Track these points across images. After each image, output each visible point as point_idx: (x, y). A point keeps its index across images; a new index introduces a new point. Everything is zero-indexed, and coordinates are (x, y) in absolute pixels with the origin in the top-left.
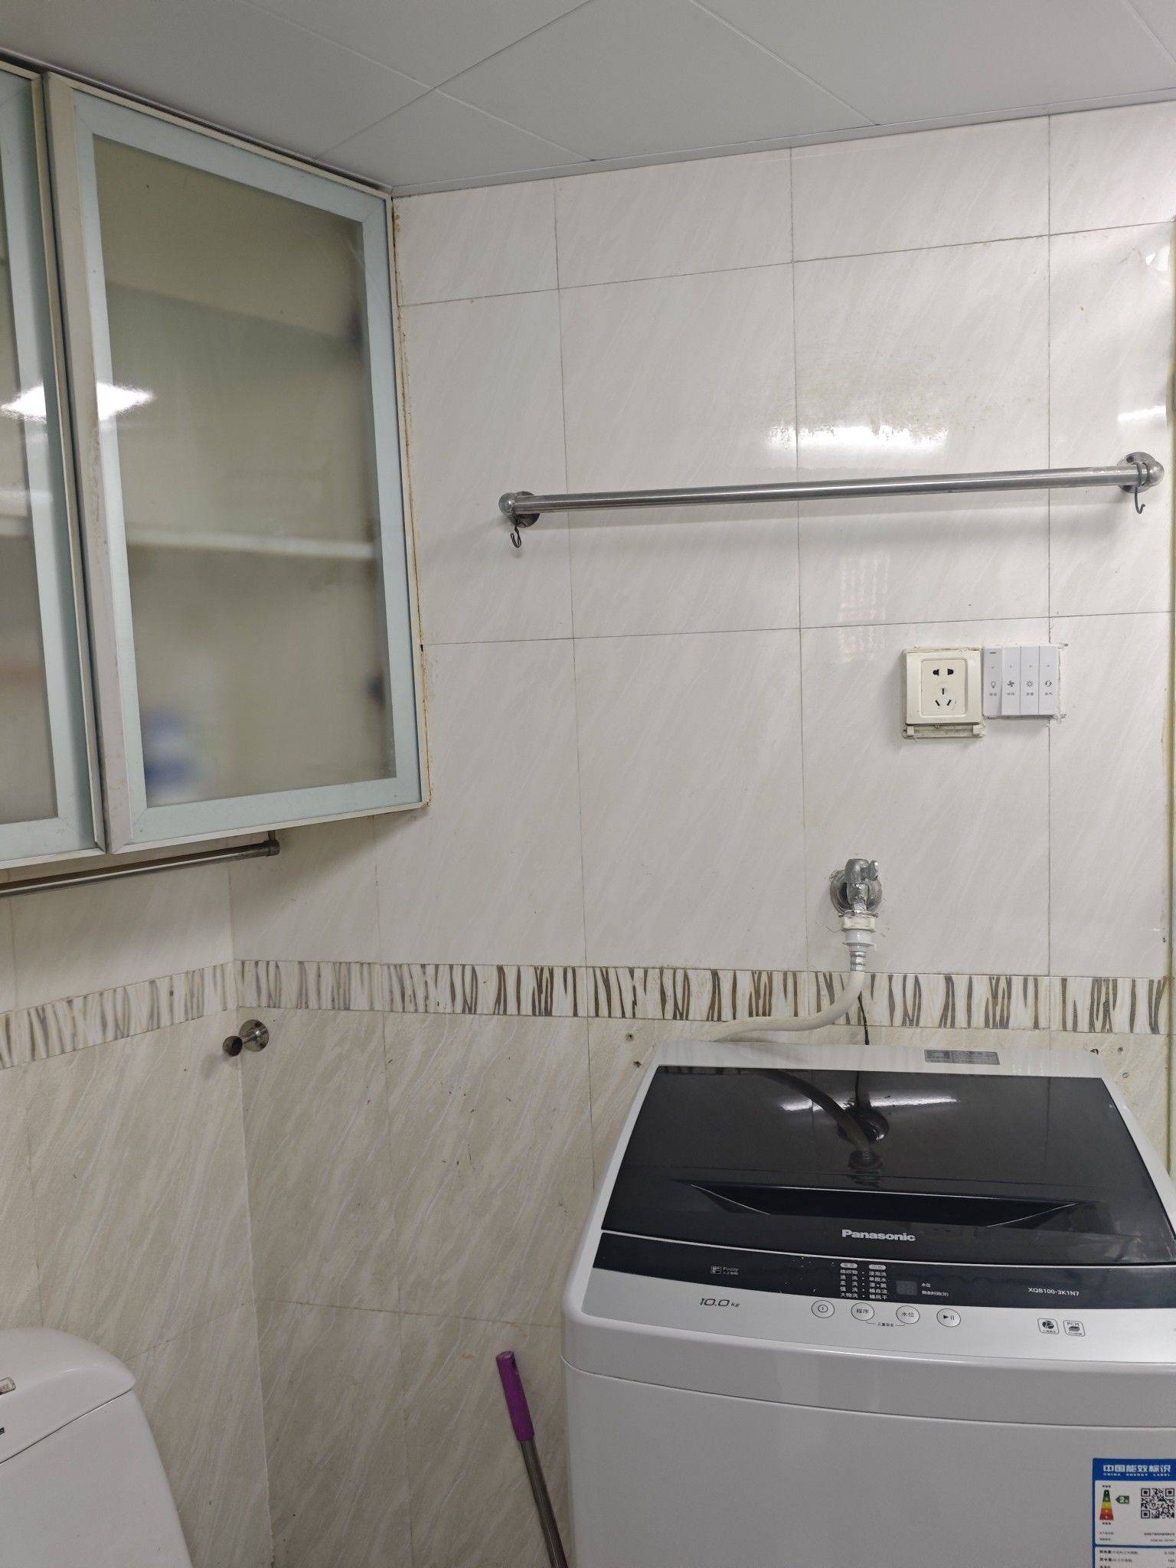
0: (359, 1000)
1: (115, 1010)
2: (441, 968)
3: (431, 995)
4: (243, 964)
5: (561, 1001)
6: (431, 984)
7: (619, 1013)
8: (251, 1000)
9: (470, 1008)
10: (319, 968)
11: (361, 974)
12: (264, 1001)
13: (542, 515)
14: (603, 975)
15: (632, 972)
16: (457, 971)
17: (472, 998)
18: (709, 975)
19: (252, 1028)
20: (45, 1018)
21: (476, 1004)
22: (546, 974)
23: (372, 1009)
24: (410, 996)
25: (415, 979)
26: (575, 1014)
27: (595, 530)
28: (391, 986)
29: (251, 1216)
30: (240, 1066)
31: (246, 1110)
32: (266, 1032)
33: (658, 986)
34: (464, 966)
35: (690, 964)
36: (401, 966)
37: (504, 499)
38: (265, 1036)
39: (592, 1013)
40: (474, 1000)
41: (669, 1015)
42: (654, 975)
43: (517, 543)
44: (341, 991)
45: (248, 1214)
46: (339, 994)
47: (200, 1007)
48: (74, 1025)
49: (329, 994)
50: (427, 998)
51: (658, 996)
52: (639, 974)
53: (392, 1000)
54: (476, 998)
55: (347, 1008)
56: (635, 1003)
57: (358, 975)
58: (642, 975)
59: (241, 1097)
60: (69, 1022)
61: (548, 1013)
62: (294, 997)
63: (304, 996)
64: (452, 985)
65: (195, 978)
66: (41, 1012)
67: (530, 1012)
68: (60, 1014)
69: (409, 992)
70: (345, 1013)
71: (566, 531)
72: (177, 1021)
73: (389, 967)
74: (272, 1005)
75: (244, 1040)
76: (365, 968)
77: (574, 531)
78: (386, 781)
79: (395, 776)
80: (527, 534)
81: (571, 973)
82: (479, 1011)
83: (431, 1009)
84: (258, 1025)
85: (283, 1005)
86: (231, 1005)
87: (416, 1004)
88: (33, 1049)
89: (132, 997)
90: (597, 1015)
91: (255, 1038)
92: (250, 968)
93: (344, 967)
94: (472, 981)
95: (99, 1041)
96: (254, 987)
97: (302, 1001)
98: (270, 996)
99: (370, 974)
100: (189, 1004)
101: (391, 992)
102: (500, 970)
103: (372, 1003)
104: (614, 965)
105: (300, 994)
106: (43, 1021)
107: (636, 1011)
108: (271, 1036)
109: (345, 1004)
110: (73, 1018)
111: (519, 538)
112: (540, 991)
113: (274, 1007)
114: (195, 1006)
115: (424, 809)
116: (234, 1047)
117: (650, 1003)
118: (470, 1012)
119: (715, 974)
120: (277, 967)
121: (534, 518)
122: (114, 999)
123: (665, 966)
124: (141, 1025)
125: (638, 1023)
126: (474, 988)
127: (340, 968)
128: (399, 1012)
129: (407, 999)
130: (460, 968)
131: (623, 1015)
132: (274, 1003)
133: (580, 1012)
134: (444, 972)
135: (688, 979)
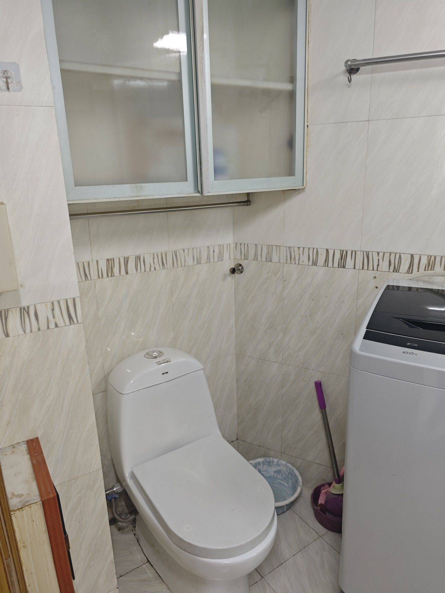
0: (275, 258)
1: (197, 255)
2: (305, 249)
3: (301, 258)
4: (236, 244)
5: (349, 263)
6: (301, 254)
7: (371, 269)
8: (238, 257)
9: (315, 264)
10: (262, 247)
11: (277, 249)
12: (243, 258)
13: (361, 68)
14: (367, 254)
15: (378, 254)
16: (311, 250)
17: (316, 260)
18: (409, 256)
19: (238, 266)
20: (176, 254)
21: (317, 263)
22: (345, 253)
23: (279, 262)
24: (293, 258)
25: (296, 252)
26: (354, 268)
27: (382, 74)
28: (287, 254)
29: (235, 328)
30: (234, 279)
31: (235, 293)
32: (243, 268)
33: (388, 260)
34: (314, 248)
35: (402, 252)
36: (291, 247)
37: (347, 62)
38: (242, 269)
39: (361, 268)
40: (316, 261)
41: (391, 270)
42: (387, 255)
43: (350, 81)
44: (269, 255)
45: (234, 327)
46: (268, 256)
47: (222, 257)
48: (185, 258)
49: (265, 256)
50: (299, 259)
51: (388, 263)
52: (381, 254)
53: (287, 259)
54: (317, 260)
55: (271, 261)
56: (378, 265)
57: (275, 250)
58: (382, 255)
59: (234, 289)
60: (184, 257)
61: (344, 267)
62: (253, 256)
63: (256, 256)
64: (309, 255)
65: (221, 246)
66: (175, 252)
67: (337, 266)
68: (181, 253)
69: (293, 257)
70: (270, 263)
71: (370, 75)
72: (215, 261)
73: (286, 248)
74: (245, 259)
75: (236, 269)
76: (278, 247)
77: (374, 75)
78: (291, 177)
79: (295, 176)
80: (354, 77)
81: (354, 253)
82: (318, 265)
83: (301, 263)
84: (240, 265)
85: (249, 259)
86: (232, 258)
87: (295, 262)
88: (173, 264)
89: (202, 251)
90: (363, 269)
91: (239, 270)
92: (238, 245)
93: (271, 247)
94: (316, 254)
95: (192, 264)
96: (240, 253)
97: (256, 258)
98: (245, 256)
99: (280, 250)
100: (219, 256)
101: (287, 256)
102: (327, 251)
103: (279, 260)
104: (371, 251)
105: (255, 255)
106: (176, 255)
107: (378, 268)
108: (244, 269)
109: (270, 260)
110: (185, 256)
111: (351, 78)
112: (342, 259)
113: (246, 259)
114: (221, 257)
115: (304, 188)
116: (233, 271)
117: (384, 266)
118: (315, 265)
119: (412, 256)
120: (248, 245)
121: (357, 70)
122: (197, 251)
123: (392, 252)
124: (204, 260)
125: (379, 273)
126: (317, 257)
127: (269, 247)
128: (289, 264)
129: (292, 259)
130: (312, 249)
131: (373, 270)
132: (246, 258)
133: (356, 267)
134: (306, 250)
135: (401, 257)
